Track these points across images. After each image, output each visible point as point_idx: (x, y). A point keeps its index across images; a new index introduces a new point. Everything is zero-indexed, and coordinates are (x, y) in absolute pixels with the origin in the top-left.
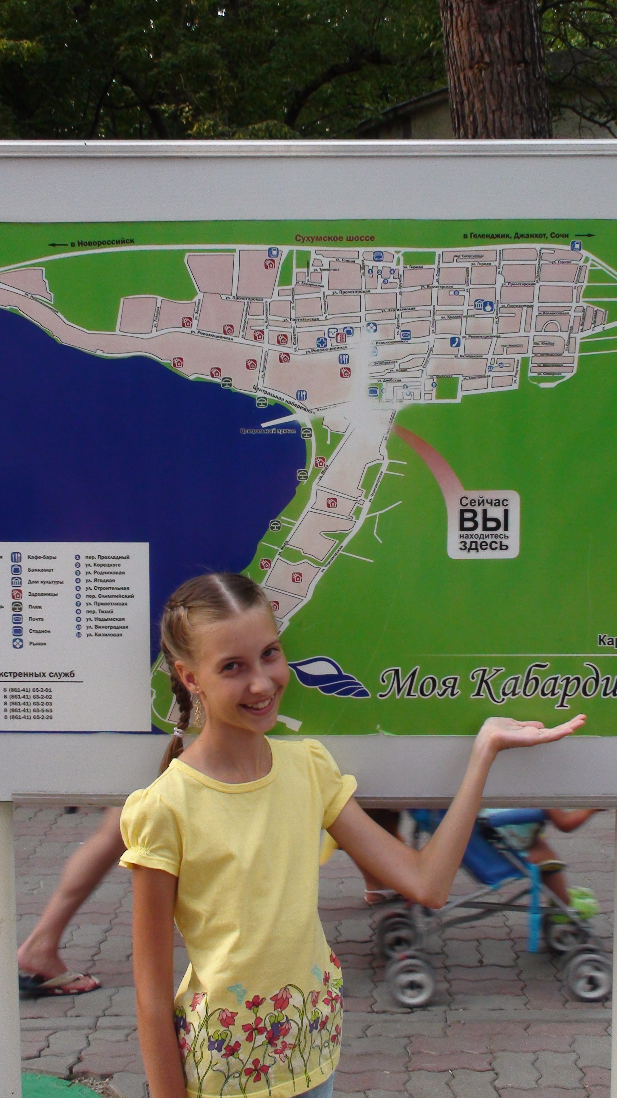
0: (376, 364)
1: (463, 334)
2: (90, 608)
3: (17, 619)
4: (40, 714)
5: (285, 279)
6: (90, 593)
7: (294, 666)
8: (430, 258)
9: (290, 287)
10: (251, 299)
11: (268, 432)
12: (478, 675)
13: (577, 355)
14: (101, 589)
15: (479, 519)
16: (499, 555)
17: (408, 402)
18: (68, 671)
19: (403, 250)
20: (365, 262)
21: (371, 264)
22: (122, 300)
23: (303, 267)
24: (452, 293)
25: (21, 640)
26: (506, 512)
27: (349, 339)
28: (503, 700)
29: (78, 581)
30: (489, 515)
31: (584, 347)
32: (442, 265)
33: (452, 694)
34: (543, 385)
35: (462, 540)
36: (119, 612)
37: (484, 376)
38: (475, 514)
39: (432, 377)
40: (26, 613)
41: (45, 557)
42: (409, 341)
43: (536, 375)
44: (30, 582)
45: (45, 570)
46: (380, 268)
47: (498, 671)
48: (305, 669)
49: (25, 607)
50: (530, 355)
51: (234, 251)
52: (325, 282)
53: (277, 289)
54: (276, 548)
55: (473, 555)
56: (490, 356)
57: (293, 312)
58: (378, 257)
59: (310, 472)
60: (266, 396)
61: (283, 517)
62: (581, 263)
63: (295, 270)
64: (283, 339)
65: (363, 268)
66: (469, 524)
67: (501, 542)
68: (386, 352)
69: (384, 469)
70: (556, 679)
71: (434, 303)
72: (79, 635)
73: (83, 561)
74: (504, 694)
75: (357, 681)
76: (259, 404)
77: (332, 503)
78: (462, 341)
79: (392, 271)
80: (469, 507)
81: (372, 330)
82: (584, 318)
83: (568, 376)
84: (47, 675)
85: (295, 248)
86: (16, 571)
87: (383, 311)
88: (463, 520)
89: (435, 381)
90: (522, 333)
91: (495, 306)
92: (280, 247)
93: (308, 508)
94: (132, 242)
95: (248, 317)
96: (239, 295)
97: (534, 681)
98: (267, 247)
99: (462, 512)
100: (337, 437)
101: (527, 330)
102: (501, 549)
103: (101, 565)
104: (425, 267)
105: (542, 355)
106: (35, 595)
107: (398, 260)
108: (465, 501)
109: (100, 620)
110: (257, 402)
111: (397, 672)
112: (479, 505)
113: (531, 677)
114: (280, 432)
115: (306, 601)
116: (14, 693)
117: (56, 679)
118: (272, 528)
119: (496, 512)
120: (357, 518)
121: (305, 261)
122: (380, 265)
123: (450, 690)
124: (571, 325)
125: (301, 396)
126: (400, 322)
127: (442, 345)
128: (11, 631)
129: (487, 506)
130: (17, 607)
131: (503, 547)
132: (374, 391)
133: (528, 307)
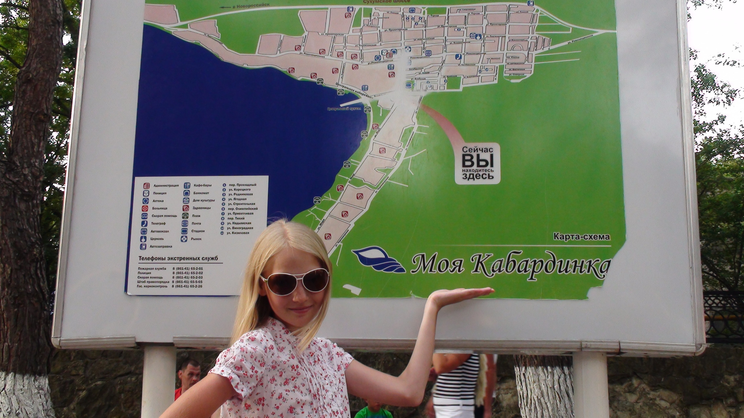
0: (410, 69)
1: (463, 52)
2: (230, 216)
3: (185, 224)
4: (195, 284)
5: (357, 23)
6: (230, 207)
7: (357, 252)
8: (443, 11)
9: (360, 28)
10: (336, 35)
11: (344, 109)
12: (476, 259)
13: (533, 64)
14: (238, 204)
15: (475, 160)
16: (487, 182)
17: (430, 91)
18: (214, 256)
19: (427, 7)
20: (404, 13)
21: (407, 14)
22: (260, 36)
23: (367, 17)
24: (456, 30)
25: (186, 237)
26: (492, 156)
27: (394, 56)
28: (493, 275)
29: (224, 199)
30: (481, 157)
31: (537, 59)
32: (450, 14)
33: (459, 271)
34: (513, 81)
35: (464, 173)
36: (247, 219)
37: (477, 76)
38: (472, 157)
39: (444, 77)
40: (190, 220)
41: (204, 185)
42: (430, 57)
43: (508, 75)
44: (194, 201)
45: (204, 193)
46: (413, 16)
47: (489, 256)
48: (364, 254)
49: (190, 216)
50: (504, 63)
51: (328, 9)
52: (380, 24)
53: (352, 29)
54: (347, 178)
55: (471, 182)
56: (480, 64)
57: (361, 41)
58: (412, 11)
59: (369, 133)
60: (344, 88)
61: (352, 160)
62: (534, 13)
63: (363, 18)
64: (354, 57)
65: (403, 16)
66: (468, 163)
67: (489, 174)
68: (416, 63)
69: (415, 130)
70: (527, 261)
71: (446, 35)
72: (222, 233)
73: (227, 187)
74: (493, 271)
75: (397, 262)
76: (339, 93)
77: (382, 151)
78: (463, 56)
79: (420, 18)
80: (468, 153)
81: (408, 51)
82: (537, 43)
83: (528, 76)
84: (201, 259)
85: (363, 7)
86: (187, 193)
87: (415, 40)
88: (464, 161)
89: (446, 79)
90: (499, 51)
91: (482, 37)
92: (354, 6)
93: (367, 153)
94: (268, 5)
95: (334, 44)
96: (329, 32)
97: (512, 262)
98: (347, 6)
99: (464, 156)
100: (386, 112)
101: (503, 49)
102: (489, 178)
103: (239, 190)
104: (440, 15)
105: (512, 64)
106: (197, 209)
107: (424, 12)
108: (465, 150)
109: (236, 223)
110: (338, 92)
111: (423, 256)
112: (474, 151)
113: (511, 260)
114: (352, 109)
115: (365, 211)
116: (179, 271)
117: (206, 261)
118: (345, 166)
119: (485, 156)
120: (398, 160)
121: (369, 13)
122: (413, 15)
123: (458, 268)
124: (529, 46)
125: (365, 88)
126: (425, 46)
127: (450, 58)
128: (180, 231)
129: (480, 152)
130: (185, 216)
131: (490, 177)
132: (409, 85)
133: (504, 37)
